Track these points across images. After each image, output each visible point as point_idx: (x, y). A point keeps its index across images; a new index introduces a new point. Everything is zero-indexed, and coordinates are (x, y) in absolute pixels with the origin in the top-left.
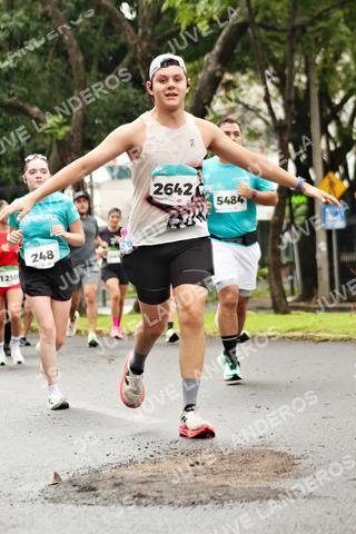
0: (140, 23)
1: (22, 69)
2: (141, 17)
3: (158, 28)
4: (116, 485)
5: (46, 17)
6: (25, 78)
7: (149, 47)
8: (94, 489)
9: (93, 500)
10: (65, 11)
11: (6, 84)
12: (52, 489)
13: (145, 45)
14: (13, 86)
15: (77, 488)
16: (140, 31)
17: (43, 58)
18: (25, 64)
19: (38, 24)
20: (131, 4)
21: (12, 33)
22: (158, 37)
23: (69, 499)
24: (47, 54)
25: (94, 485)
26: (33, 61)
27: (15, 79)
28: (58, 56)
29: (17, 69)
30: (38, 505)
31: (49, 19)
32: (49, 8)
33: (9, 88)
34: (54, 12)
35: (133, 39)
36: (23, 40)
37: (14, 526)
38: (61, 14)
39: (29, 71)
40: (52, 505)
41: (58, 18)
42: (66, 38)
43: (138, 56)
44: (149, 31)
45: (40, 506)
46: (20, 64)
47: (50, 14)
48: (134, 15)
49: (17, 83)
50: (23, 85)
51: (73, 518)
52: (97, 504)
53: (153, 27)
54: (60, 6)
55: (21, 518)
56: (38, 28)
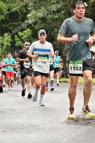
0: (89, 7)
1: (60, 18)
2: (89, 6)
3: (93, 8)
4: (83, 120)
5: (66, 5)
6: (61, 20)
7: (91, 13)
8: (78, 121)
9: (78, 124)
10: (71, 4)
11: (56, 21)
12: (68, 121)
13: (90, 12)
14: (58, 22)
15: (74, 121)
16: (89, 9)
17: (65, 15)
18: (61, 17)
19: (64, 7)
20: (86, 3)
21: (58, 9)
22: (93, 11)
23: (72, 123)
24: (66, 14)
25: (78, 120)
26: (63, 16)
27: (58, 20)
28: (69, 15)
29: (59, 18)
30: (64, 125)
31: (67, 6)
32: (67, 3)
33: (57, 23)
34: (68, 4)
35: (87, 11)
36: (60, 11)
37: (59, 129)
38: (70, 5)
39: (61, 19)
40: (68, 125)
41: (69, 6)
42: (71, 11)
43: (89, 15)
44: (91, 9)
45: (65, 125)
46: (59, 17)
47: (67, 5)
48: (87, 5)
49: (59, 21)
50: (60, 22)
51: (73, 128)
52: (79, 125)
53: (92, 8)
54: (69, 3)
55: (60, 128)
56: (64, 8)
